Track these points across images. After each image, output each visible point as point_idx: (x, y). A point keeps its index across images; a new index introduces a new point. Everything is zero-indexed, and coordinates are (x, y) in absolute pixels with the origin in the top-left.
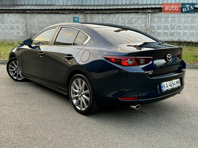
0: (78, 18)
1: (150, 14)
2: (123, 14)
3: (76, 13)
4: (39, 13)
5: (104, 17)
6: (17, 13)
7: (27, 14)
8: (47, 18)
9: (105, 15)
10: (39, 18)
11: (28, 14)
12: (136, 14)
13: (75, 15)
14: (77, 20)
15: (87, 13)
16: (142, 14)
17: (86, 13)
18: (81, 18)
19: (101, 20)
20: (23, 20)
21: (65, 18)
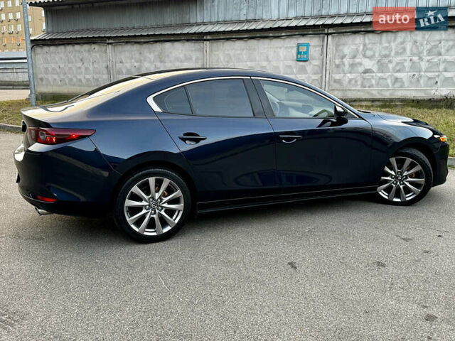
0: (308, 45)
2: (418, 33)
3: (303, 35)
4: (228, 39)
5: (369, 39)
6: (188, 40)
7: (205, 42)
8: (243, 50)
9: (370, 36)
10: (228, 50)
11: (208, 42)
13: (302, 40)
14: (305, 50)
15: (328, 34)
17: (326, 34)
18: (315, 46)
19: (361, 47)
20: (199, 54)
21: (281, 48)
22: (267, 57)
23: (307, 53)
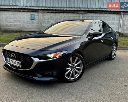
0: (34, 15)
1: (82, 14)
2: (65, 14)
3: (33, 12)
5: (52, 15)
8: (12, 15)
10: (6, 14)
12: (73, 14)
15: (40, 12)
16: (77, 14)
18: (36, 15)
21: (25, 15)
22: (21, 18)
23: (34, 17)
